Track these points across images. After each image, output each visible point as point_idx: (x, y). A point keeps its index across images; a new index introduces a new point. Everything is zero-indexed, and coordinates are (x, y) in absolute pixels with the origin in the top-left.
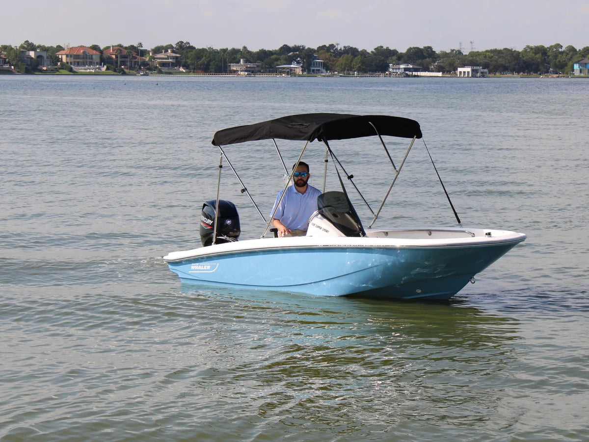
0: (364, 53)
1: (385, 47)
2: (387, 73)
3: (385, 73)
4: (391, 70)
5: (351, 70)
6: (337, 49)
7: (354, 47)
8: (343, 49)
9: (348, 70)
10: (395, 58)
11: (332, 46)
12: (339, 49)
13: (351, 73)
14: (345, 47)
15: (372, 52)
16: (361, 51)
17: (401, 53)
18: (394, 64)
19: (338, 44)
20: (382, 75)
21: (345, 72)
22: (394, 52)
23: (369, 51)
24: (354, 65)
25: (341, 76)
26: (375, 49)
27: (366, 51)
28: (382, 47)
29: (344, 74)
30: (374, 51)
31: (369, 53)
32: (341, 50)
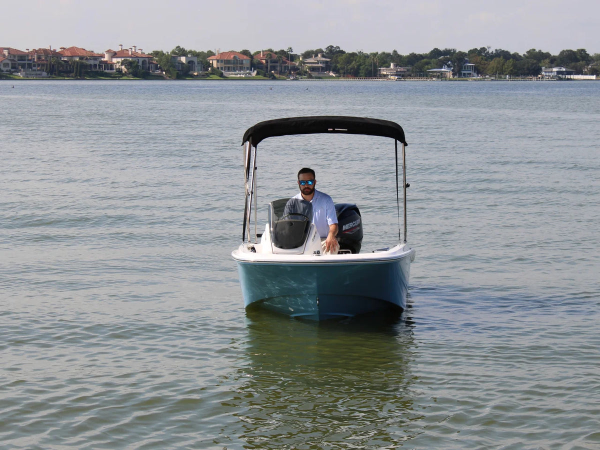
0: (516, 57)
1: (537, 50)
2: (539, 76)
3: (537, 76)
4: (543, 73)
5: (503, 74)
6: (488, 52)
7: (506, 50)
8: (494, 52)
9: (499, 74)
10: (547, 61)
11: (483, 49)
12: (490, 52)
13: (503, 76)
14: (496, 50)
15: (524, 55)
16: (513, 54)
17: (554, 56)
18: (546, 68)
19: (489, 48)
20: (534, 78)
21: (497, 76)
22: (547, 55)
23: (521, 54)
24: (505, 68)
25: (492, 80)
26: (528, 52)
27: (518, 54)
28: (535, 50)
29: (496, 77)
30: (526, 54)
31: (521, 56)
32: (492, 53)
